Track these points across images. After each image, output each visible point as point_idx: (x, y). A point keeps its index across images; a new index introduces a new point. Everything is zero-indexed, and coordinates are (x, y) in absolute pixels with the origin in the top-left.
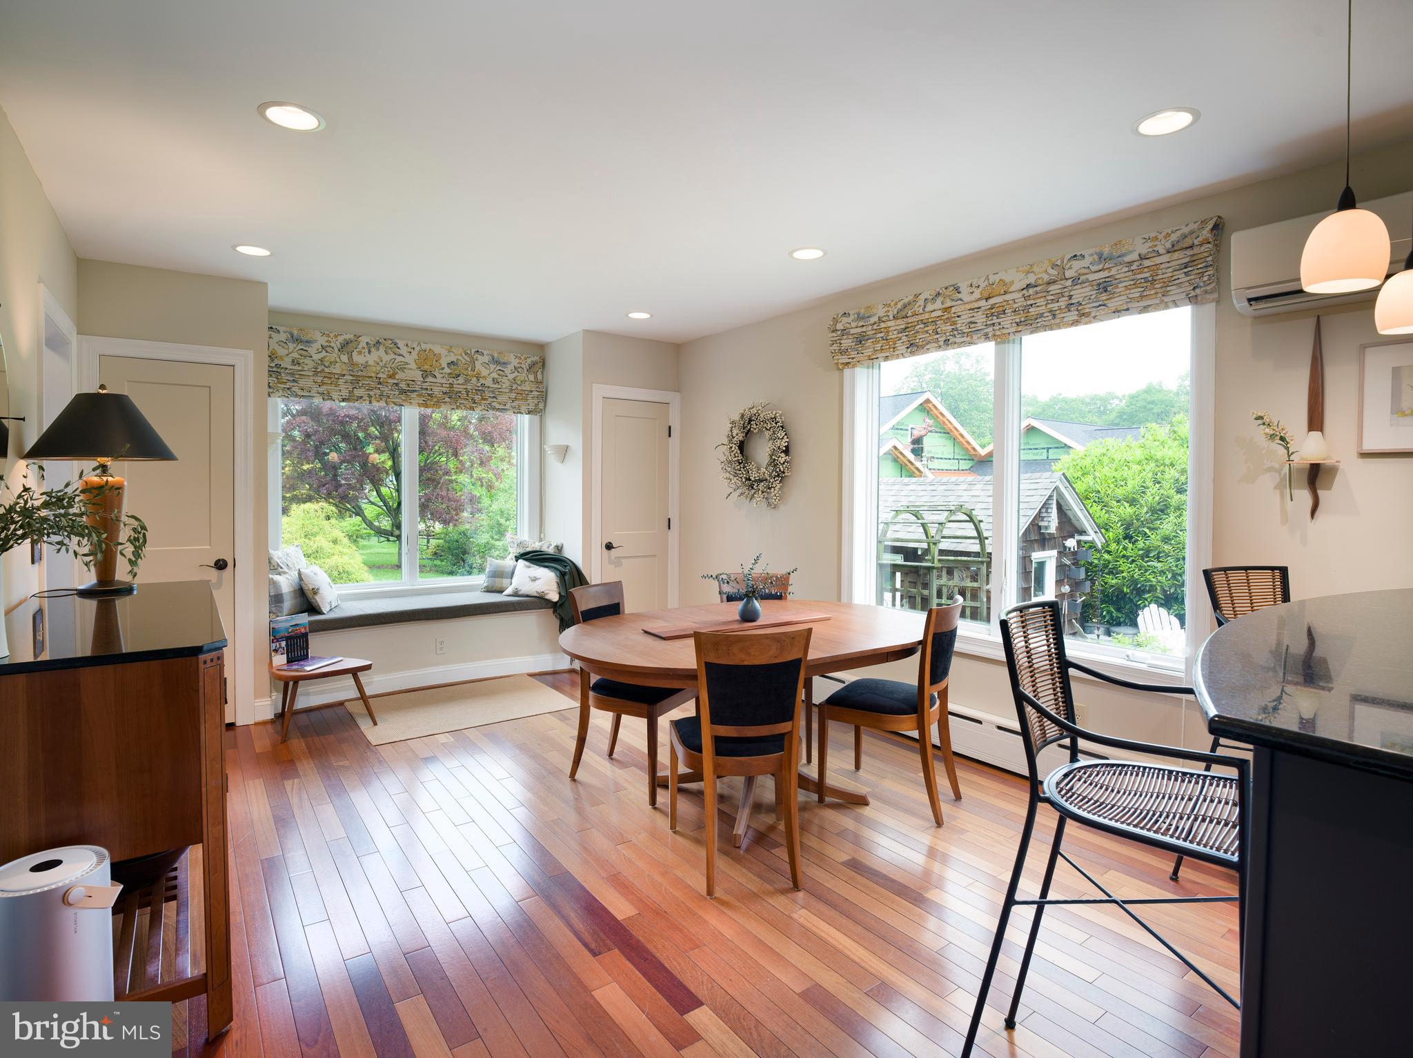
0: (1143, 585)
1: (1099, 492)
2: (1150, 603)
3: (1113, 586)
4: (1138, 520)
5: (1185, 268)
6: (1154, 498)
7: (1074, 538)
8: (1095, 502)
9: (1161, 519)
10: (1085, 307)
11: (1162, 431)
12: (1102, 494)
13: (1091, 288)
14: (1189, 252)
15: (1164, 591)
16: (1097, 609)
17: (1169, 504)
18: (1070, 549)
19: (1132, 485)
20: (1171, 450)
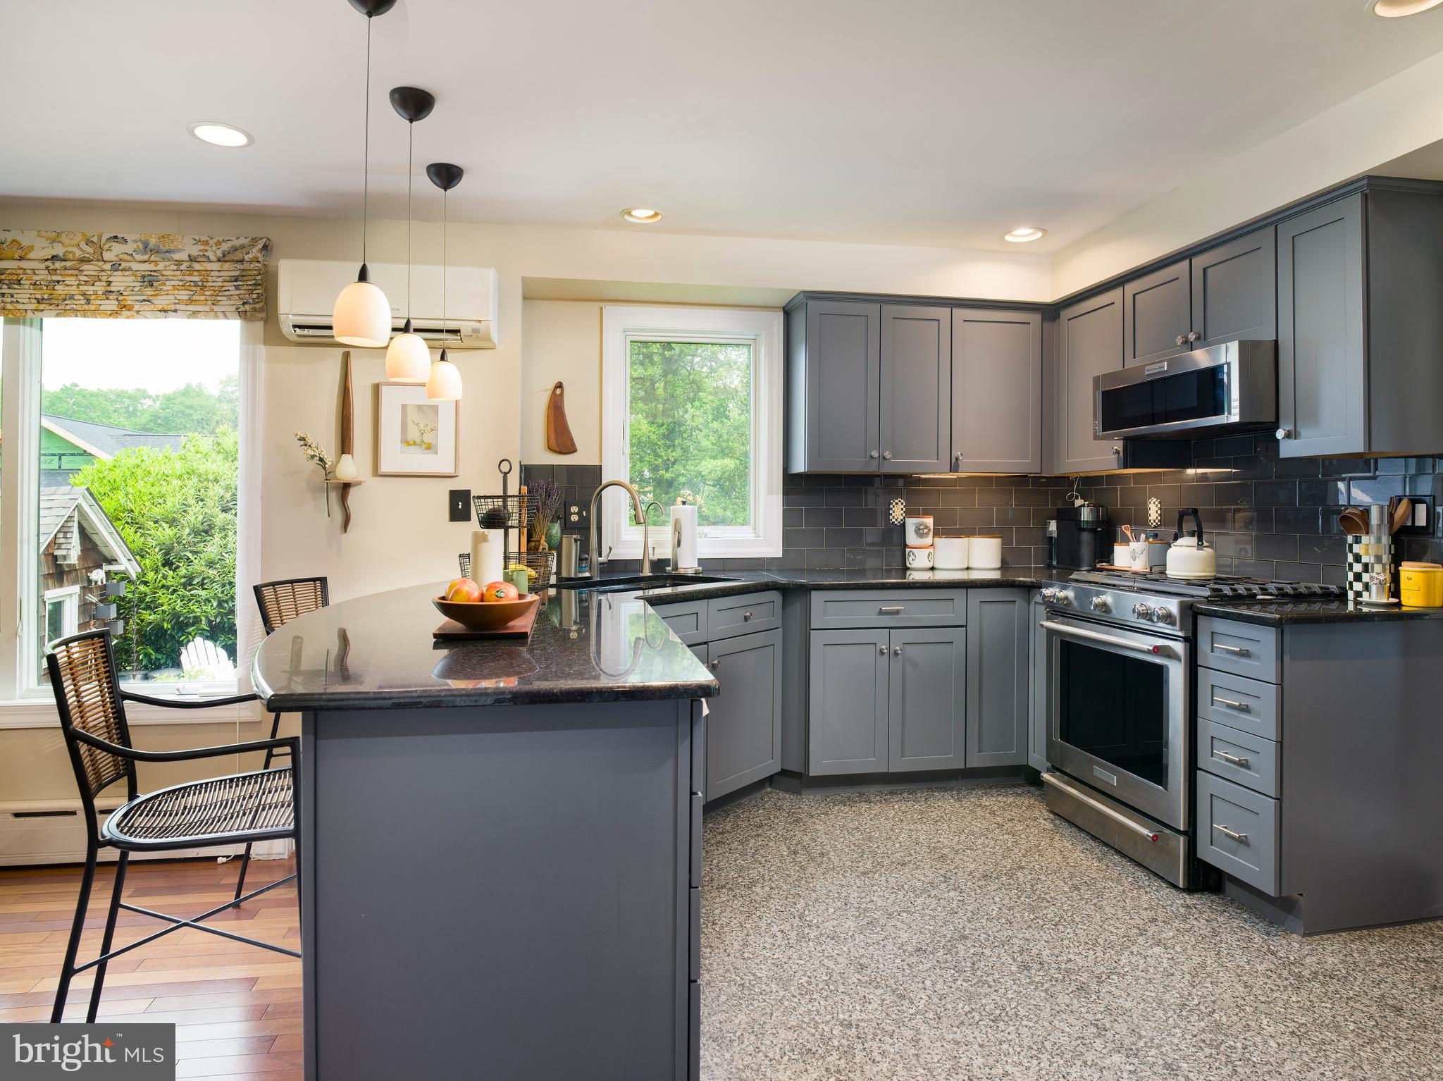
0: (186, 618)
1: (132, 511)
2: (194, 637)
3: (150, 623)
4: (179, 543)
5: (236, 281)
6: (197, 517)
7: (102, 569)
8: (128, 523)
9: (205, 541)
10: (127, 298)
11: (205, 443)
12: (137, 514)
13: (134, 278)
14: (239, 266)
15: (210, 622)
16: (133, 653)
17: (214, 524)
18: (96, 582)
19: (172, 503)
20: (215, 464)
